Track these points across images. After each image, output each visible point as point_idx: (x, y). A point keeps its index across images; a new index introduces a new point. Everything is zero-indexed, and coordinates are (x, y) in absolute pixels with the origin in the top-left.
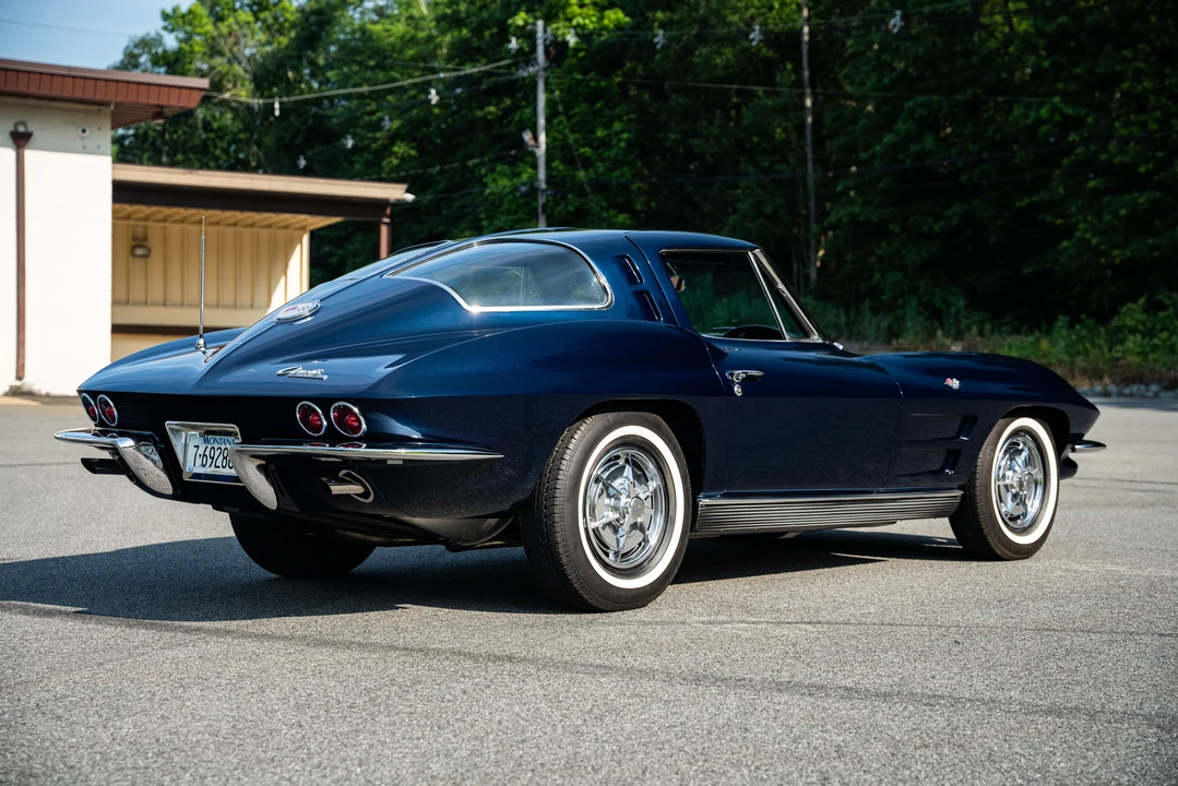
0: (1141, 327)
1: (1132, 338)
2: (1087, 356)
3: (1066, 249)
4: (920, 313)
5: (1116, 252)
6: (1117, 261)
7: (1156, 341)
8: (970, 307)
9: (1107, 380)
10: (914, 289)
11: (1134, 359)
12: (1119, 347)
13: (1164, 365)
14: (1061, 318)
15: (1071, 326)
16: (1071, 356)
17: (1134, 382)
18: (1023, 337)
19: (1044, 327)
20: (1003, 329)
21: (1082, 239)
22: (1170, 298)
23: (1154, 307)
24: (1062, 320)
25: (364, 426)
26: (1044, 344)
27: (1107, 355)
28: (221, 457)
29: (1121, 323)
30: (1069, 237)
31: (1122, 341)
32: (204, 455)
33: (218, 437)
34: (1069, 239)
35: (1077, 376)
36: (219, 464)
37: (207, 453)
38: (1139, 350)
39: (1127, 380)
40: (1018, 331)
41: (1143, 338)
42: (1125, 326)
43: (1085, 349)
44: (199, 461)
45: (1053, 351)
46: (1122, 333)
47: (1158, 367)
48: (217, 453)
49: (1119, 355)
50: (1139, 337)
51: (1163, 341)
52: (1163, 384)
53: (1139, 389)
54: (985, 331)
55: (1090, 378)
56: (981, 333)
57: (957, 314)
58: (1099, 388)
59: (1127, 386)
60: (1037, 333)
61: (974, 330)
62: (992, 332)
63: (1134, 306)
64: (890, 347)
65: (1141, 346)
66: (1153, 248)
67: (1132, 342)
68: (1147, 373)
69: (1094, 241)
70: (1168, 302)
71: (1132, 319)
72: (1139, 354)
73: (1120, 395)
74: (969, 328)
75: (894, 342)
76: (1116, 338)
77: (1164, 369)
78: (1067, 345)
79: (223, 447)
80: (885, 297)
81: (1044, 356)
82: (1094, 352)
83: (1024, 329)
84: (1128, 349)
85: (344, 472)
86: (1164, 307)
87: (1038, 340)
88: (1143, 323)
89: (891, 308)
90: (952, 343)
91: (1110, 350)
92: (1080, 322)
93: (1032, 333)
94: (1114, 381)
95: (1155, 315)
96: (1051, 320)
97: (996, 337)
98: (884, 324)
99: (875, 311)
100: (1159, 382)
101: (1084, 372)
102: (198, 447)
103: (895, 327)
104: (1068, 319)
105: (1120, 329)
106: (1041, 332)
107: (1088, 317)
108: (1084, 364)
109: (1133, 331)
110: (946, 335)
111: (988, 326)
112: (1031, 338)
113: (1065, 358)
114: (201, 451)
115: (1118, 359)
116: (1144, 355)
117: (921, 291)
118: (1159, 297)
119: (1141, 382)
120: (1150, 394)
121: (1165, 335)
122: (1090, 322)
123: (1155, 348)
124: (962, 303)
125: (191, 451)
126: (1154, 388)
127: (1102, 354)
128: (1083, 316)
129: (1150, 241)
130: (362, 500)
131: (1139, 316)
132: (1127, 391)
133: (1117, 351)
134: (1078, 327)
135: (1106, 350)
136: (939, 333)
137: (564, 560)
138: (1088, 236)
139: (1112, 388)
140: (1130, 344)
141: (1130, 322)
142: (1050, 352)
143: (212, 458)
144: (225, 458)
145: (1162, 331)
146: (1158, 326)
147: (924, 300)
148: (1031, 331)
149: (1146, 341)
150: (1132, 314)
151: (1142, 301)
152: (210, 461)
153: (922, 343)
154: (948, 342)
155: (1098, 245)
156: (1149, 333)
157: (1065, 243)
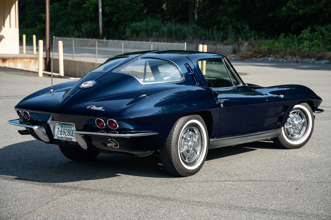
0: (309, 38)
1: (306, 42)
2: (291, 48)
3: (284, 10)
4: (233, 31)
5: (301, 11)
6: (301, 14)
7: (314, 43)
8: (251, 29)
9: (297, 57)
10: (231, 22)
11: (306, 49)
12: (301, 45)
13: (316, 51)
14: (282, 34)
15: (285, 37)
16: (285, 47)
17: (306, 57)
18: (268, 40)
19: (276, 37)
20: (262, 37)
21: (289, 6)
22: (318, 28)
23: (313, 31)
24: (282, 35)
25: (118, 126)
26: (276, 44)
27: (297, 48)
28: (67, 132)
29: (302, 37)
30: (285, 6)
31: (302, 43)
32: (61, 131)
33: (66, 126)
34: (285, 7)
35: (287, 55)
36: (67, 134)
37: (62, 130)
38: (308, 46)
39: (304, 57)
40: (266, 38)
41: (309, 42)
42: (303, 38)
43: (290, 46)
44: (59, 133)
45: (279, 46)
46: (302, 40)
47: (314, 52)
48: (66, 131)
49: (302, 48)
50: (308, 41)
51: (316, 43)
52: (316, 58)
53: (308, 60)
54: (256, 38)
55: (291, 56)
56: (255, 39)
57: (246, 32)
58: (295, 60)
59: (304, 59)
60: (274, 39)
61: (253, 38)
62: (258, 38)
63: (306, 30)
64: (223, 43)
65: (309, 44)
66: (313, 10)
67: (306, 43)
68: (311, 55)
69: (294, 7)
70: (317, 29)
71: (306, 35)
72: (308, 47)
73: (302, 62)
74: (251, 37)
75: (225, 41)
76: (301, 41)
77: (316, 53)
78: (284, 44)
79: (68, 129)
80: (222, 25)
81: (276, 47)
82: (293, 47)
83: (269, 37)
84: (304, 46)
85: (110, 139)
86: (316, 31)
87: (274, 42)
88: (309, 37)
89: (223, 29)
90: (244, 42)
91: (298, 46)
92: (288, 35)
93: (272, 39)
94: (300, 57)
95: (313, 33)
96: (279, 35)
97: (260, 40)
98: (221, 35)
99: (218, 30)
100: (315, 57)
101: (290, 54)
102: (59, 128)
103: (225, 36)
104: (284, 34)
105: (301, 39)
106: (275, 39)
107: (291, 34)
108: (290, 51)
109: (306, 39)
110: (242, 39)
111: (257, 36)
112: (271, 41)
113: (284, 49)
114: (60, 130)
115: (301, 49)
116: (310, 48)
117: (234, 23)
118: (314, 27)
119: (309, 58)
120: (312, 62)
121: (316, 41)
122: (292, 36)
123: (313, 45)
124: (247, 27)
125: (56, 130)
126: (313, 60)
127: (296, 47)
128: (289, 34)
129: (312, 7)
130: (115, 147)
131: (308, 34)
132: (304, 61)
133: (301, 46)
134: (287, 37)
135: (297, 46)
136: (240, 39)
137: (175, 164)
138: (291, 5)
139: (299, 60)
140: (305, 44)
141: (305, 36)
142: (278, 46)
143: (64, 132)
144: (68, 132)
145: (316, 39)
146: (314, 38)
147: (235, 26)
148: (271, 38)
149: (310, 43)
150: (306, 33)
151: (309, 28)
152: (63, 133)
153: (234, 42)
154: (243, 41)
155: (295, 8)
156: (311, 40)
157: (284, 8)
